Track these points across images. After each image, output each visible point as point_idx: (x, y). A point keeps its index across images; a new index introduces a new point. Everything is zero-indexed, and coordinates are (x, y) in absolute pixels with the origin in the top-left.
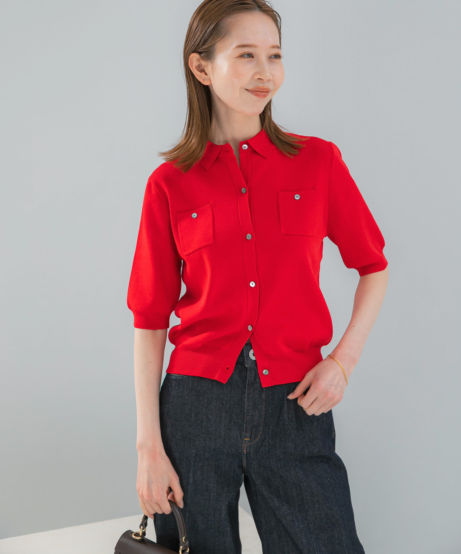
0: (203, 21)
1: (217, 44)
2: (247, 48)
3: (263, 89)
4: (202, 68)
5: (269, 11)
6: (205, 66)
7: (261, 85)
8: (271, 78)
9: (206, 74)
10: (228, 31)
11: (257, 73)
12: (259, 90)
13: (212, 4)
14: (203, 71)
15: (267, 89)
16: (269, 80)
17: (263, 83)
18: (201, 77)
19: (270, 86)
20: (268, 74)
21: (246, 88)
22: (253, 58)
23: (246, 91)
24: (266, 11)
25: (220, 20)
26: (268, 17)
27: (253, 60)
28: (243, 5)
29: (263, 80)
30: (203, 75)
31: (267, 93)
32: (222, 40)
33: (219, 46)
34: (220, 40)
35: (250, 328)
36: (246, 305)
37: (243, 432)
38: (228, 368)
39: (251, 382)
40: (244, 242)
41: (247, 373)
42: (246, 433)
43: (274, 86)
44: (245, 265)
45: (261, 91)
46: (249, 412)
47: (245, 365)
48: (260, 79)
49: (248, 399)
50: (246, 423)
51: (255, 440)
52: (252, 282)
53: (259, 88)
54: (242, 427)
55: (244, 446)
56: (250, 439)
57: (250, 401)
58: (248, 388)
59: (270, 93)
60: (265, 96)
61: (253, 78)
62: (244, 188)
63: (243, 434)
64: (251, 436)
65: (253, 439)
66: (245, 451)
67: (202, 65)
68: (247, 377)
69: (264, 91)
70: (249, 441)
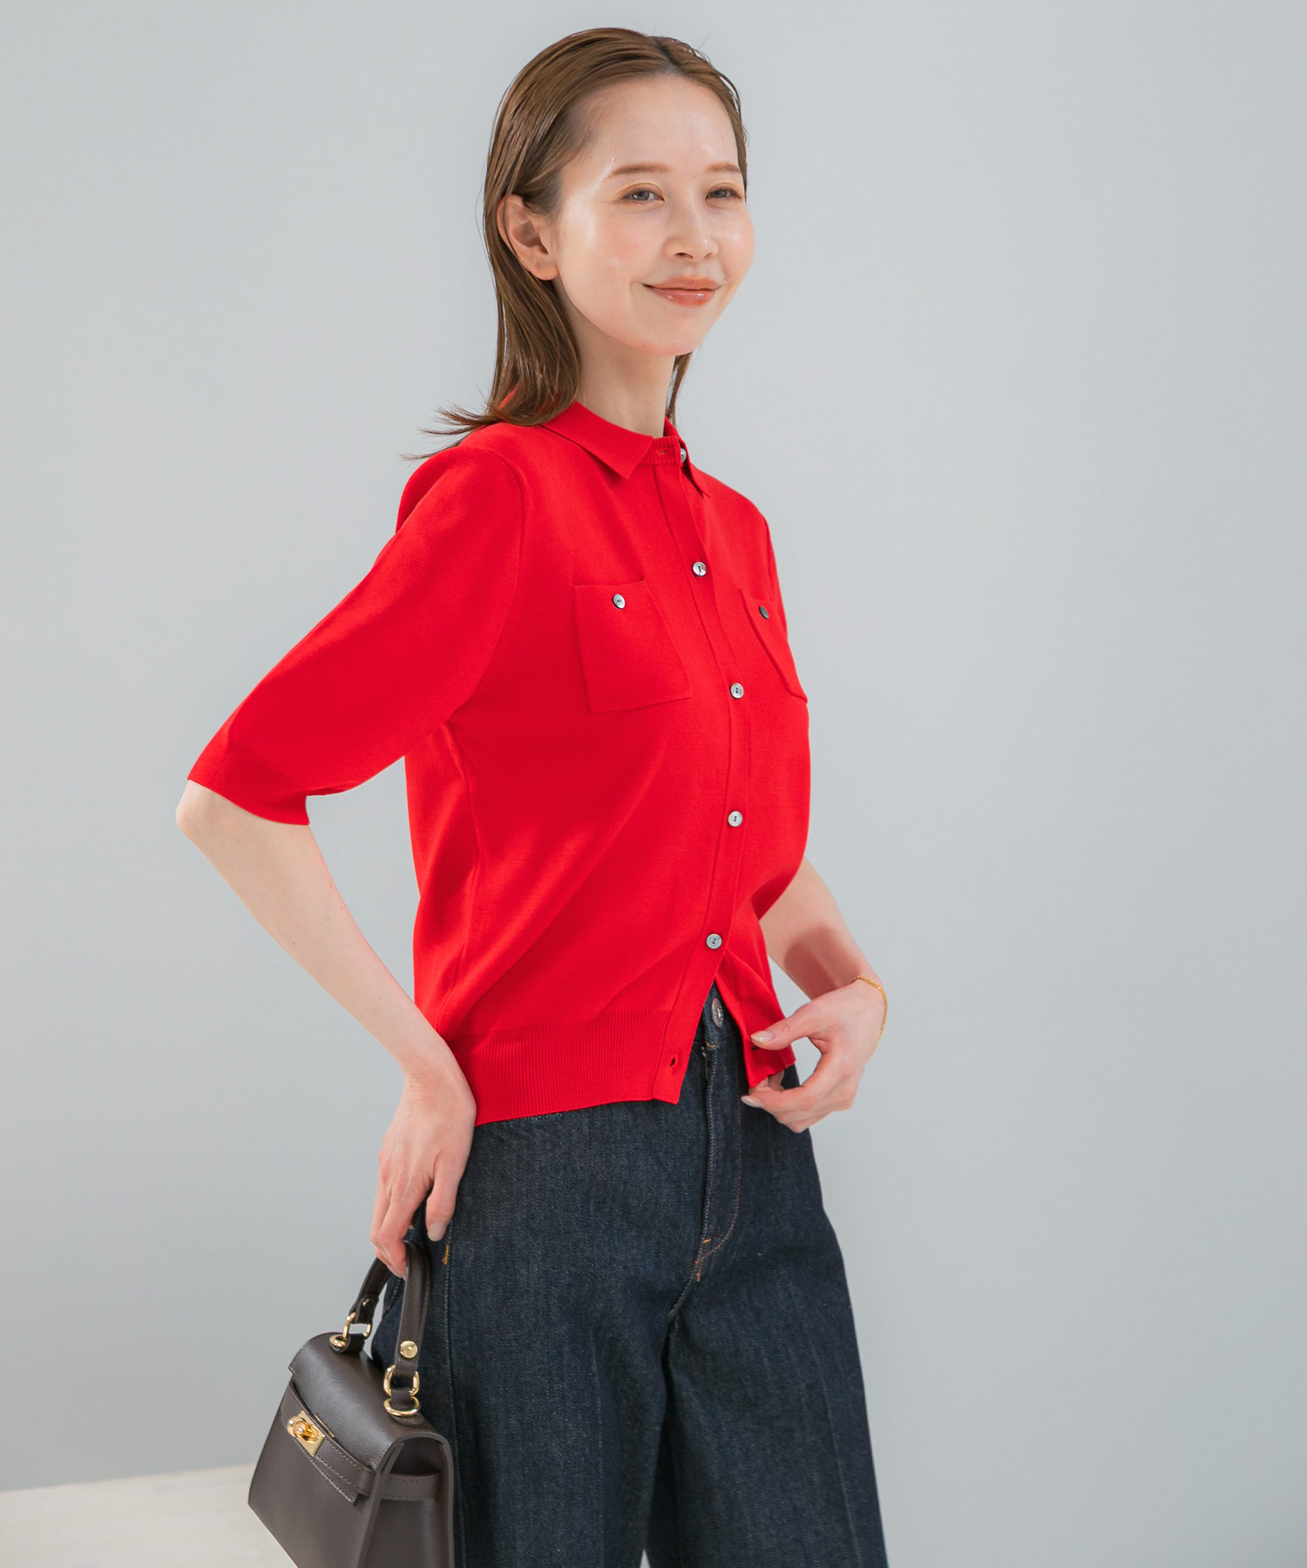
0: (526, 112)
1: (565, 168)
2: (641, 173)
3: (693, 282)
4: (535, 235)
5: (701, 73)
6: (539, 228)
7: (688, 273)
8: (715, 250)
9: (544, 251)
10: (590, 132)
11: (669, 241)
12: (681, 286)
13: (548, 64)
14: (535, 242)
15: (708, 281)
16: (708, 256)
17: (694, 265)
18: (532, 259)
19: (711, 272)
20: (705, 240)
21: (649, 283)
22: (663, 199)
23: (646, 289)
24: (693, 72)
25: (566, 106)
26: (701, 88)
27: (662, 205)
28: (626, 63)
29: (691, 257)
30: (536, 250)
31: (708, 294)
32: (577, 157)
33: (569, 173)
34: (572, 158)
35: (714, 941)
36: (710, 875)
37: (702, 1225)
38: (673, 1061)
39: (718, 1087)
40: (730, 702)
41: (710, 1065)
42: (709, 1224)
43: (726, 272)
44: (732, 766)
45: (688, 287)
46: (718, 1167)
47: (705, 1045)
48: (681, 254)
49: (717, 1134)
50: (711, 1198)
51: (722, 1238)
52: (735, 814)
53: (682, 280)
54: (699, 1212)
55: (700, 1262)
56: (712, 1240)
57: (720, 1137)
58: (714, 1105)
59: (716, 291)
60: (701, 302)
61: (663, 253)
62: (700, 564)
63: (702, 1228)
64: (716, 1229)
65: (718, 1237)
66: (698, 1275)
67: (532, 228)
68: (709, 1075)
69: (699, 288)
70: (711, 1245)
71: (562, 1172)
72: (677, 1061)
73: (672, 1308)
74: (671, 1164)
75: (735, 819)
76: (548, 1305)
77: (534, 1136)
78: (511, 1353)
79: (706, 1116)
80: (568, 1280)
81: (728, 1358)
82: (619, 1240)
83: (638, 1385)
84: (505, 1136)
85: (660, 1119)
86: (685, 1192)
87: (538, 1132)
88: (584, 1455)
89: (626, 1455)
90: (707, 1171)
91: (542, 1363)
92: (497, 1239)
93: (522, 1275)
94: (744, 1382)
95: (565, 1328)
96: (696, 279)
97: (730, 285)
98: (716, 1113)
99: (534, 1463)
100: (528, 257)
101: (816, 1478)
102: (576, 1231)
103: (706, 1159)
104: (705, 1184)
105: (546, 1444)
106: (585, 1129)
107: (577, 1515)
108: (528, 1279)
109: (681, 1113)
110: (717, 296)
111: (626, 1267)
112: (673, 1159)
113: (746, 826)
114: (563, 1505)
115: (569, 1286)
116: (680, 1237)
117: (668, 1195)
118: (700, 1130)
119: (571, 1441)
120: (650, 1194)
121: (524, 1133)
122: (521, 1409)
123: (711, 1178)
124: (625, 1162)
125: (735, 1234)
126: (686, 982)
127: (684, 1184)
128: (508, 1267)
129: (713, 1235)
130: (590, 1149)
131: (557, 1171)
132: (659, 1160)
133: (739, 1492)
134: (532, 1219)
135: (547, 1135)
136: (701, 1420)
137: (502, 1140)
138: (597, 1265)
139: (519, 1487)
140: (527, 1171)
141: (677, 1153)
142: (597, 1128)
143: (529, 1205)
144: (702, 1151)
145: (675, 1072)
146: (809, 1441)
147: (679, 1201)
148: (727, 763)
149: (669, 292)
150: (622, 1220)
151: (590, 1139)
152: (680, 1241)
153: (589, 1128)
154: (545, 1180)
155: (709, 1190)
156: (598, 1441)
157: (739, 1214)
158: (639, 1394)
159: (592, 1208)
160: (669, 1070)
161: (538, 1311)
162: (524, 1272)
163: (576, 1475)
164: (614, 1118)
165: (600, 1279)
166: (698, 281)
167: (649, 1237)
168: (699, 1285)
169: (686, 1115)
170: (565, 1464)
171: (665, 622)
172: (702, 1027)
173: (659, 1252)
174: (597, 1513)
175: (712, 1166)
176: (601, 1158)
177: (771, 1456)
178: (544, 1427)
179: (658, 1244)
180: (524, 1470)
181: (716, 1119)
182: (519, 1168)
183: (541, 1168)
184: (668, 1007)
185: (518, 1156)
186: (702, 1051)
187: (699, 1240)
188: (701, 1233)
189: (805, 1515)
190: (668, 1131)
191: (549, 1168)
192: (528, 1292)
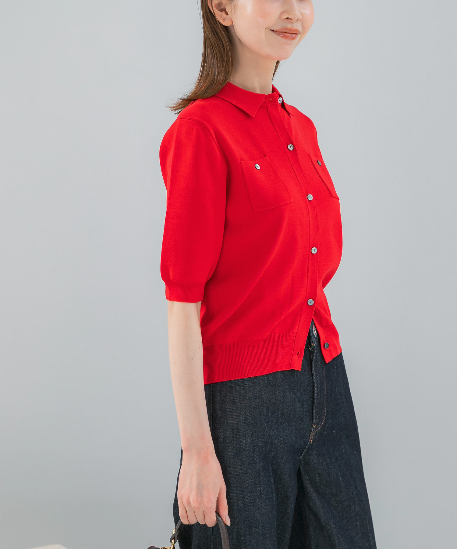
3: (291, 30)
4: (222, 7)
6: (226, 4)
7: (289, 26)
8: (301, 18)
9: (227, 14)
11: (282, 13)
12: (286, 31)
14: (224, 10)
15: (297, 30)
16: (298, 20)
17: (292, 23)
18: (221, 16)
19: (297, 26)
20: (298, 13)
21: (272, 29)
23: (271, 31)
29: (292, 19)
30: (223, 14)
31: (296, 35)
35: (311, 302)
36: (307, 275)
37: (313, 420)
38: (298, 353)
39: (316, 362)
40: (308, 202)
41: (313, 353)
42: (315, 419)
43: (303, 27)
44: (311, 229)
45: (289, 32)
46: (318, 395)
47: (310, 345)
48: (287, 18)
49: (317, 381)
50: (315, 408)
51: (320, 425)
52: (314, 248)
53: (287, 29)
54: (311, 414)
55: (312, 435)
56: (317, 426)
57: (318, 382)
58: (315, 369)
59: (298, 35)
60: (293, 38)
61: (280, 17)
62: (291, 145)
63: (313, 421)
64: (318, 421)
65: (319, 424)
66: (312, 440)
67: (222, 4)
68: (313, 356)
69: (293, 33)
70: (317, 428)
71: (258, 399)
72: (299, 353)
73: (301, 455)
74: (299, 394)
75: (314, 250)
76: (254, 455)
77: (245, 385)
78: (239, 475)
79: (312, 374)
80: (261, 444)
81: (325, 477)
82: (281, 428)
83: (286, 488)
84: (233, 385)
85: (295, 376)
86: (305, 406)
87: (247, 383)
88: (269, 517)
89: (280, 518)
90: (313, 397)
91: (252, 479)
92: (233, 429)
93: (243, 443)
94: (332, 486)
95: (261, 465)
96: (293, 28)
97: (304, 33)
98: (316, 372)
99: (249, 521)
100: (220, 16)
101: (358, 524)
102: (264, 424)
103: (313, 392)
104: (313, 402)
105: (254, 513)
106: (266, 381)
107: (267, 543)
108: (246, 444)
109: (303, 373)
110: (299, 36)
111: (284, 439)
112: (300, 392)
113: (319, 253)
114: (261, 538)
115: (262, 447)
116: (304, 425)
117: (299, 407)
118: (310, 380)
119: (264, 511)
120: (292, 407)
121: (241, 384)
122: (243, 498)
123: (315, 400)
124: (282, 394)
125: (325, 423)
126: (301, 320)
127: (305, 403)
128: (237, 440)
129: (317, 424)
130: (268, 389)
131: (256, 399)
132: (295, 393)
133: (333, 531)
134: (247, 419)
135: (251, 384)
136: (316, 502)
137: (232, 387)
138: (272, 438)
139: (243, 530)
140: (244, 399)
141: (302, 390)
142: (270, 380)
143: (245, 414)
144: (311, 389)
145: (299, 358)
146: (357, 510)
147: (303, 410)
148: (309, 228)
149: (281, 33)
150: (282, 419)
151: (268, 385)
152: (304, 426)
153: (268, 381)
154: (251, 403)
155: (315, 405)
156: (274, 511)
157: (327, 415)
158: (286, 492)
159: (270, 414)
160: (296, 357)
161: (250, 457)
162: (244, 441)
163: (266, 526)
164: (277, 376)
165: (273, 443)
166: (293, 29)
167: (292, 426)
168: (312, 445)
169: (305, 374)
170: (262, 521)
171: (278, 172)
172: (309, 337)
173: (296, 432)
174: (275, 542)
175: (315, 395)
176: (272, 393)
177: (341, 516)
178: (253, 506)
179: (296, 428)
180: (245, 524)
181: (316, 375)
182: (240, 398)
183: (249, 398)
184: (295, 331)
185: (239, 393)
186: (309, 348)
187: (312, 426)
188: (312, 423)
189: (354, 539)
190: (298, 380)
191: (252, 398)
192: (246, 450)
